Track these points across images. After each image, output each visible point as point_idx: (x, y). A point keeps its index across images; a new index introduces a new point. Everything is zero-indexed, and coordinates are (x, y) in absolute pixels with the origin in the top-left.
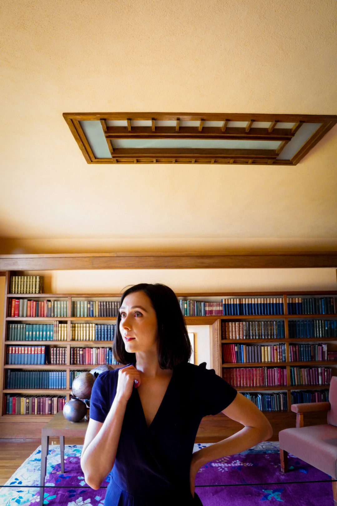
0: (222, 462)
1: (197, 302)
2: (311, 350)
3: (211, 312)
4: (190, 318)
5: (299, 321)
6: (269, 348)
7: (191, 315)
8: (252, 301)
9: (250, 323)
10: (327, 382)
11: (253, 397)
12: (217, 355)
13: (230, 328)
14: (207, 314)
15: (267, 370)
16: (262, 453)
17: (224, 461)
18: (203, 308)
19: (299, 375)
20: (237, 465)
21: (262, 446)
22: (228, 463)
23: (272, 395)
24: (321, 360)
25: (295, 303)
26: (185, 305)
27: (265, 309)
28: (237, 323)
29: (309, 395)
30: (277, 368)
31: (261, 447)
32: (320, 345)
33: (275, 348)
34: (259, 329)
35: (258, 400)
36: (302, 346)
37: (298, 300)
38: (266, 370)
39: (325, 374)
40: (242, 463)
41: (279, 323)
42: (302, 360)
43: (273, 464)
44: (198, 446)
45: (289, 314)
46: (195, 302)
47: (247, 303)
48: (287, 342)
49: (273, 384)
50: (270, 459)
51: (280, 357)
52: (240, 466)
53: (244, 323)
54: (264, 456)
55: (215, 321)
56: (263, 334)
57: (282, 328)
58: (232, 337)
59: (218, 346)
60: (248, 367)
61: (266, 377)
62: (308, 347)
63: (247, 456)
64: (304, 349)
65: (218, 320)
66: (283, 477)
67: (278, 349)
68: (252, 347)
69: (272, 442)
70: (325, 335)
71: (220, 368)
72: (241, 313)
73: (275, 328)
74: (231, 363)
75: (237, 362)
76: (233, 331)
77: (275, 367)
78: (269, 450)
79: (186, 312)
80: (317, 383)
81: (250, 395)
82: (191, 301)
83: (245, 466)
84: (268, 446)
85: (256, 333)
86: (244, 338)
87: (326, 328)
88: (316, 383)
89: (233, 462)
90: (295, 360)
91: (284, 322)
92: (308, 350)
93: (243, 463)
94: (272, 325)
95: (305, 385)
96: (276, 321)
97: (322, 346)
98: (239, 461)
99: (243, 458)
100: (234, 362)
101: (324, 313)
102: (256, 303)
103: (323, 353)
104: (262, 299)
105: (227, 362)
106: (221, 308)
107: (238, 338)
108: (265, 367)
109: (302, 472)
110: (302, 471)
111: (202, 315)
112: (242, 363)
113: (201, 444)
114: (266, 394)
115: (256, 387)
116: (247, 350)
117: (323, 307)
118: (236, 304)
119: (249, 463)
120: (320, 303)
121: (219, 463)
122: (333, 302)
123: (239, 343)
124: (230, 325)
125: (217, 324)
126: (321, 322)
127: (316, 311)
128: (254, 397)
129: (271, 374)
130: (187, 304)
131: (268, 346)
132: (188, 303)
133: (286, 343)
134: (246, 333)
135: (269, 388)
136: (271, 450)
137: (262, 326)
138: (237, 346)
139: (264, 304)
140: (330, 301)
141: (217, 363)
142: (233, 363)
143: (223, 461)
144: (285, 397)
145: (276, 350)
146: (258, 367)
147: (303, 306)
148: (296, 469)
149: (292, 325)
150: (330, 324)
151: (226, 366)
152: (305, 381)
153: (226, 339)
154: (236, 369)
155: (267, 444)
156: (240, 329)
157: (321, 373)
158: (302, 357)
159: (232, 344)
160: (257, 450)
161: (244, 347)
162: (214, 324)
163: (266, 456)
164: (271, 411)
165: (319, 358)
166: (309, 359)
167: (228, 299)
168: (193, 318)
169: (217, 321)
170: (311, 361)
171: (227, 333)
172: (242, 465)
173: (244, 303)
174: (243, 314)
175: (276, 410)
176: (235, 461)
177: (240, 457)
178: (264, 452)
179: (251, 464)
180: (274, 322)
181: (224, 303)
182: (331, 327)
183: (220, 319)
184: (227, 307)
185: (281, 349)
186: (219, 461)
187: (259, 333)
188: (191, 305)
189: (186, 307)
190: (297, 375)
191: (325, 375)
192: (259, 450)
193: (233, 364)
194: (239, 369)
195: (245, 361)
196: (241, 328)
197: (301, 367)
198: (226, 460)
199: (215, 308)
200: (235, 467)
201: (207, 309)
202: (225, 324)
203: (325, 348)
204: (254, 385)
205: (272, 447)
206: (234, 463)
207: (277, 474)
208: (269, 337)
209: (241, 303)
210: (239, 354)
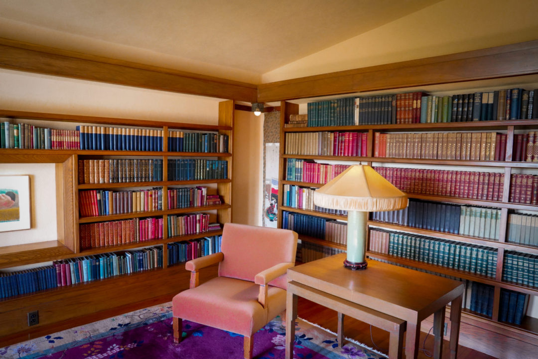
0: (93, 354)
1: (36, 127)
2: (190, 195)
3: (60, 144)
4: (26, 152)
5: (179, 160)
6: (142, 193)
7: (26, 147)
8: (122, 132)
9: (119, 161)
10: (204, 230)
11: (120, 258)
12: (72, 207)
13: (90, 168)
14: (54, 147)
15: (139, 222)
16: (142, 326)
17: (95, 351)
18: (48, 138)
19: (176, 224)
20: (115, 352)
21: (139, 316)
22: (101, 353)
23: (143, 251)
24: (200, 205)
25: (176, 138)
26: (15, 131)
27: (138, 143)
28: (100, 161)
29: (185, 246)
30: (151, 219)
31: (137, 317)
32: (199, 188)
33: (149, 194)
34: (131, 170)
35: (127, 260)
36: (181, 190)
37: (179, 134)
38: (137, 221)
39: (202, 220)
40: (121, 347)
41: (156, 163)
42: (180, 206)
43: (160, 336)
44: (46, 339)
45: (169, 150)
46: (34, 127)
47: (115, 134)
48: (165, 185)
49: (146, 239)
50: (155, 331)
51: (155, 204)
52: (120, 351)
53: (110, 161)
54: (146, 329)
55: (69, 157)
56: (135, 176)
57: (159, 169)
58: (93, 180)
59: (73, 194)
60: (114, 221)
61: (137, 230)
62: (187, 191)
63: (125, 334)
64: (183, 194)
65: (73, 156)
66: (179, 350)
67: (153, 195)
68: (120, 194)
69: (149, 308)
70: (206, 177)
71: (76, 224)
72: (107, 148)
73: (150, 168)
74: (91, 216)
75: (100, 214)
76: (94, 172)
77: (148, 217)
78: (149, 320)
79: (16, 142)
80: (195, 232)
81: (117, 256)
82: (26, 125)
83: (127, 349)
84: (146, 314)
85: (126, 175)
86: (111, 181)
87: (208, 169)
88: (193, 231)
89: (109, 349)
90: (172, 208)
91: (162, 161)
92: (187, 195)
93: (123, 346)
94: (147, 164)
95: (182, 235)
96: (152, 160)
97: (201, 189)
98: (117, 345)
99: (120, 339)
100: (96, 215)
101: (206, 152)
102: (127, 134)
103: (202, 197)
104: (136, 130)
105: (86, 216)
106: (77, 139)
107: (101, 182)
108: (136, 218)
109: (197, 337)
110: (197, 335)
111: (46, 148)
112: (107, 216)
113: (50, 335)
114: (136, 251)
115: (125, 244)
116: (114, 197)
117: (206, 144)
118: (100, 135)
119: (131, 343)
120: (203, 140)
121: (88, 356)
122: (216, 139)
123: (103, 189)
124: (90, 163)
125: (72, 162)
126: (203, 162)
127: (198, 149)
128: (122, 257)
129: (143, 227)
130: (18, 129)
131: (141, 191)
132: (20, 128)
133: (164, 187)
134: (113, 175)
135: (141, 242)
136: (152, 319)
137: (135, 166)
138: (99, 192)
139: (137, 136)
140: (213, 138)
141: (72, 218)
142: (93, 215)
143: (93, 352)
144: (159, 253)
145: (151, 196)
146: (126, 219)
147: (184, 142)
148: (189, 335)
149: (171, 164)
150: (212, 164)
151: (84, 220)
152: (182, 231)
153: (84, 183)
154: (97, 224)
155: (145, 312)
156: (104, 169)
157: (199, 220)
158: (181, 204)
159: (93, 190)
160: (134, 323)
161: (109, 194)
162: (66, 162)
163: (149, 328)
164: (143, 270)
165: (197, 203)
166: (187, 205)
167: (88, 127)
168: (32, 152)
169: (71, 157)
170: (190, 207)
171: (85, 175)
172: (122, 349)
173: (111, 133)
174: (109, 149)
175: (149, 268)
176: (111, 347)
177: (116, 339)
178: (144, 324)
179: (134, 345)
180: (150, 161)
181: (81, 131)
182: (212, 168)
183: (76, 155)
184: (87, 137)
185: (156, 195)
186: (88, 354)
187: (130, 175)
188: (26, 132)
189: (15, 134)
190: (174, 225)
191: (202, 222)
192: (137, 322)
193: (95, 217)
194: (102, 223)
195: (110, 213)
196: (106, 168)
197: (178, 215)
198: (98, 349)
199: (66, 139)
200: (114, 355)
201: (54, 139)
202: (83, 163)
203: (204, 191)
204: (122, 242)
205: (151, 315)
206: (111, 350)
207: (171, 347)
208: (143, 180)
209: (107, 133)
210: (101, 204)
